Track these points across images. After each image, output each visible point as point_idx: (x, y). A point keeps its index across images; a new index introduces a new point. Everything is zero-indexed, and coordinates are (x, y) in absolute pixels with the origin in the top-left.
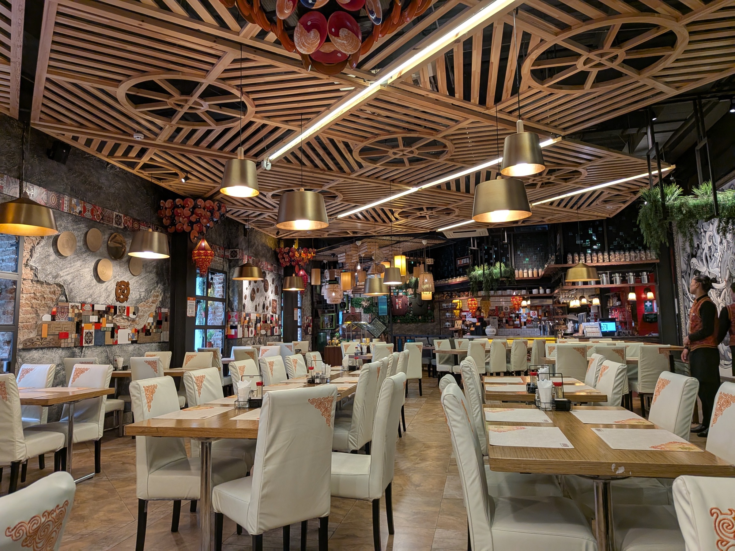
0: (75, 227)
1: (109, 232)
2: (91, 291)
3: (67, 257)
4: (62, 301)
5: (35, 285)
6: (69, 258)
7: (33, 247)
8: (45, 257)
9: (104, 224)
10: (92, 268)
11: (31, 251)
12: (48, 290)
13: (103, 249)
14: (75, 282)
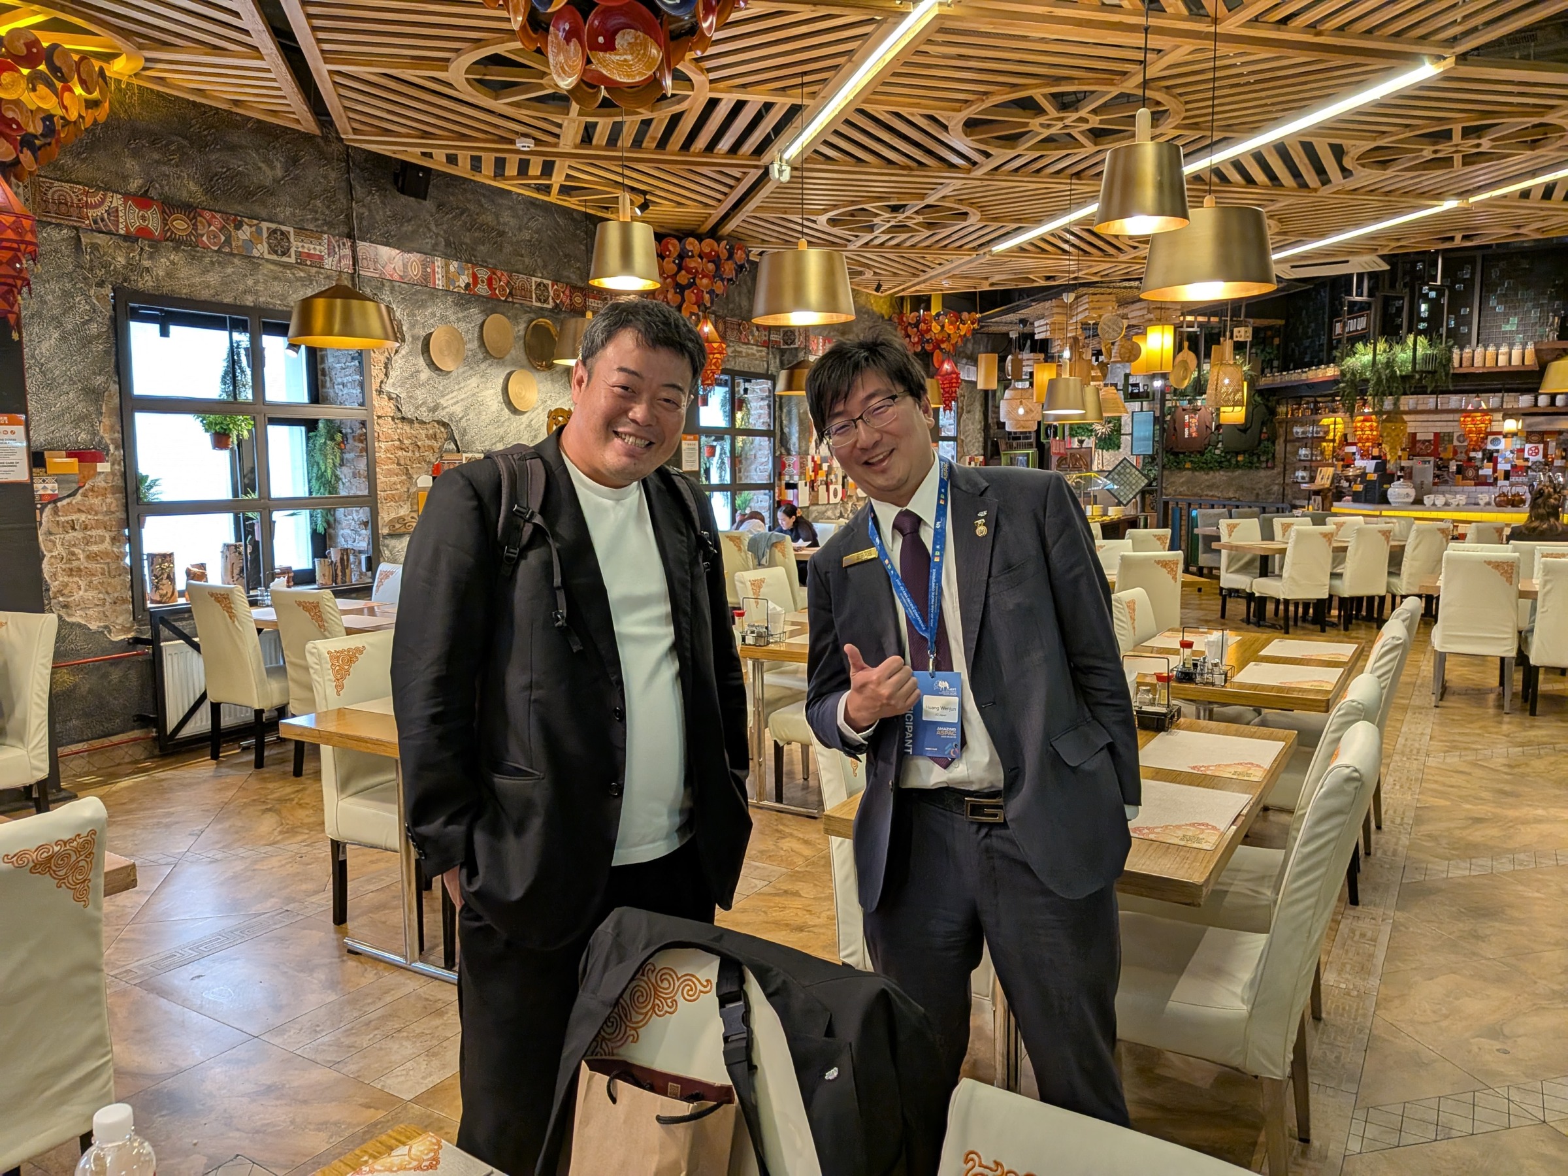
0: (461, 315)
1: (526, 317)
2: (502, 431)
3: (449, 372)
4: (449, 451)
5: (400, 426)
6: (454, 374)
7: (389, 359)
8: (412, 376)
9: (514, 303)
10: (499, 388)
11: (386, 367)
12: (423, 432)
13: (517, 352)
14: (470, 417)
